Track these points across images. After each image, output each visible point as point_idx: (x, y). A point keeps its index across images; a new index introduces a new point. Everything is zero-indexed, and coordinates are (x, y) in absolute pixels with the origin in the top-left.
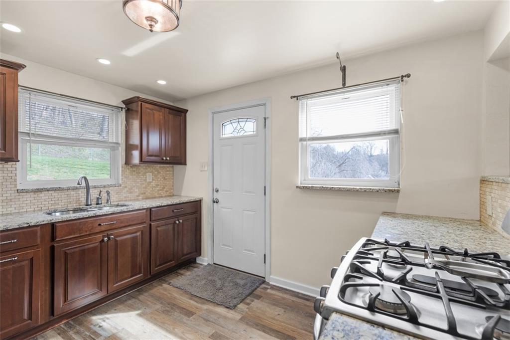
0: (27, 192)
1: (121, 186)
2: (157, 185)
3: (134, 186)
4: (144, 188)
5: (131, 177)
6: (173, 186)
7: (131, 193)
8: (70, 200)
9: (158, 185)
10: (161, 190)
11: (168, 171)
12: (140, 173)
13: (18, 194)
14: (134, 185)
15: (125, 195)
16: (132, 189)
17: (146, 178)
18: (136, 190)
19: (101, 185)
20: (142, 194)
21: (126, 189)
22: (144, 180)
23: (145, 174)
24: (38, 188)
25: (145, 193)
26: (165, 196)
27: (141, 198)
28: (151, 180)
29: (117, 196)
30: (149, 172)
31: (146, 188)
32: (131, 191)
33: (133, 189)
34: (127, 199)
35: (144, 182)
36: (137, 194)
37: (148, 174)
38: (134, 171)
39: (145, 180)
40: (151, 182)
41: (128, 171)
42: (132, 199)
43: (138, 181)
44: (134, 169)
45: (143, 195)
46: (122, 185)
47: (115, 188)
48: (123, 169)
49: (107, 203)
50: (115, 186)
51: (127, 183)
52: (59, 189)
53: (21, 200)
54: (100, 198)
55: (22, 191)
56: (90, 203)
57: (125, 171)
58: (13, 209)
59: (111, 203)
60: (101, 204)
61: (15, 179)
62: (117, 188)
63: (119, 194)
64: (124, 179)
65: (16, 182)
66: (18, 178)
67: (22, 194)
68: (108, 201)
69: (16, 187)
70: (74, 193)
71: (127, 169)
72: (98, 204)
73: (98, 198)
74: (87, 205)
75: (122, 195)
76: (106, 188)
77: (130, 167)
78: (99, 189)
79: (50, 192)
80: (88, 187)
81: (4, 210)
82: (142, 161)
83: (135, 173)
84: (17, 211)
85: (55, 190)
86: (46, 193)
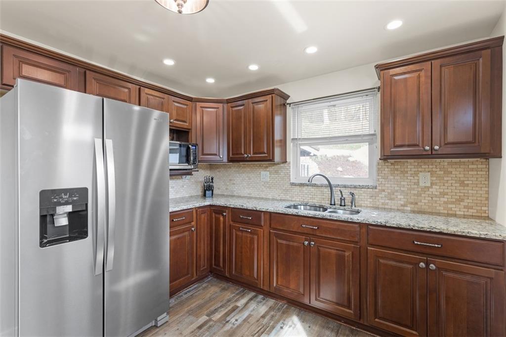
0: (295, 185)
1: (376, 188)
2: (443, 194)
3: (397, 191)
4: (414, 195)
5: (392, 177)
6: (487, 199)
7: (391, 199)
9: (447, 194)
10: (452, 203)
11: (472, 170)
12: (407, 172)
13: (290, 186)
14: (396, 188)
15: (383, 201)
16: (393, 194)
17: (418, 180)
18: (399, 197)
19: (351, 185)
20: (412, 203)
21: (383, 193)
22: (415, 184)
23: (416, 174)
24: (301, 182)
25: (416, 204)
26: (464, 217)
27: (409, 209)
28: (428, 184)
29: (371, 200)
30: (425, 171)
31: (419, 195)
32: (393, 197)
33: (395, 194)
34: (386, 207)
35: (416, 186)
36: (402, 203)
37: (421, 175)
38: (397, 170)
39: (417, 183)
40: (428, 188)
41: (386, 169)
42: (393, 207)
43: (402, 183)
44: (396, 167)
45: (413, 206)
46: (378, 188)
47: (368, 190)
48: (380, 167)
49: (352, 206)
50: (368, 187)
51: (386, 185)
52: (315, 185)
53: (293, 191)
54: (342, 199)
55: (293, 184)
56: (333, 203)
57: (382, 169)
58: (288, 197)
59: (355, 206)
60: (345, 206)
61: (290, 175)
62: (371, 190)
63: (373, 198)
64: (380, 180)
65: (290, 177)
66: (291, 174)
67: (293, 186)
68: (352, 204)
69: (290, 181)
70: (327, 191)
71: (385, 167)
72: (341, 205)
73: (341, 199)
74: (331, 205)
75: (378, 200)
76: (357, 189)
77: (390, 164)
78: (350, 189)
79: (309, 187)
80: (330, 185)
81: (285, 197)
82: (385, 156)
83: (398, 172)
84: (291, 199)
85: (312, 186)
86: (307, 187)
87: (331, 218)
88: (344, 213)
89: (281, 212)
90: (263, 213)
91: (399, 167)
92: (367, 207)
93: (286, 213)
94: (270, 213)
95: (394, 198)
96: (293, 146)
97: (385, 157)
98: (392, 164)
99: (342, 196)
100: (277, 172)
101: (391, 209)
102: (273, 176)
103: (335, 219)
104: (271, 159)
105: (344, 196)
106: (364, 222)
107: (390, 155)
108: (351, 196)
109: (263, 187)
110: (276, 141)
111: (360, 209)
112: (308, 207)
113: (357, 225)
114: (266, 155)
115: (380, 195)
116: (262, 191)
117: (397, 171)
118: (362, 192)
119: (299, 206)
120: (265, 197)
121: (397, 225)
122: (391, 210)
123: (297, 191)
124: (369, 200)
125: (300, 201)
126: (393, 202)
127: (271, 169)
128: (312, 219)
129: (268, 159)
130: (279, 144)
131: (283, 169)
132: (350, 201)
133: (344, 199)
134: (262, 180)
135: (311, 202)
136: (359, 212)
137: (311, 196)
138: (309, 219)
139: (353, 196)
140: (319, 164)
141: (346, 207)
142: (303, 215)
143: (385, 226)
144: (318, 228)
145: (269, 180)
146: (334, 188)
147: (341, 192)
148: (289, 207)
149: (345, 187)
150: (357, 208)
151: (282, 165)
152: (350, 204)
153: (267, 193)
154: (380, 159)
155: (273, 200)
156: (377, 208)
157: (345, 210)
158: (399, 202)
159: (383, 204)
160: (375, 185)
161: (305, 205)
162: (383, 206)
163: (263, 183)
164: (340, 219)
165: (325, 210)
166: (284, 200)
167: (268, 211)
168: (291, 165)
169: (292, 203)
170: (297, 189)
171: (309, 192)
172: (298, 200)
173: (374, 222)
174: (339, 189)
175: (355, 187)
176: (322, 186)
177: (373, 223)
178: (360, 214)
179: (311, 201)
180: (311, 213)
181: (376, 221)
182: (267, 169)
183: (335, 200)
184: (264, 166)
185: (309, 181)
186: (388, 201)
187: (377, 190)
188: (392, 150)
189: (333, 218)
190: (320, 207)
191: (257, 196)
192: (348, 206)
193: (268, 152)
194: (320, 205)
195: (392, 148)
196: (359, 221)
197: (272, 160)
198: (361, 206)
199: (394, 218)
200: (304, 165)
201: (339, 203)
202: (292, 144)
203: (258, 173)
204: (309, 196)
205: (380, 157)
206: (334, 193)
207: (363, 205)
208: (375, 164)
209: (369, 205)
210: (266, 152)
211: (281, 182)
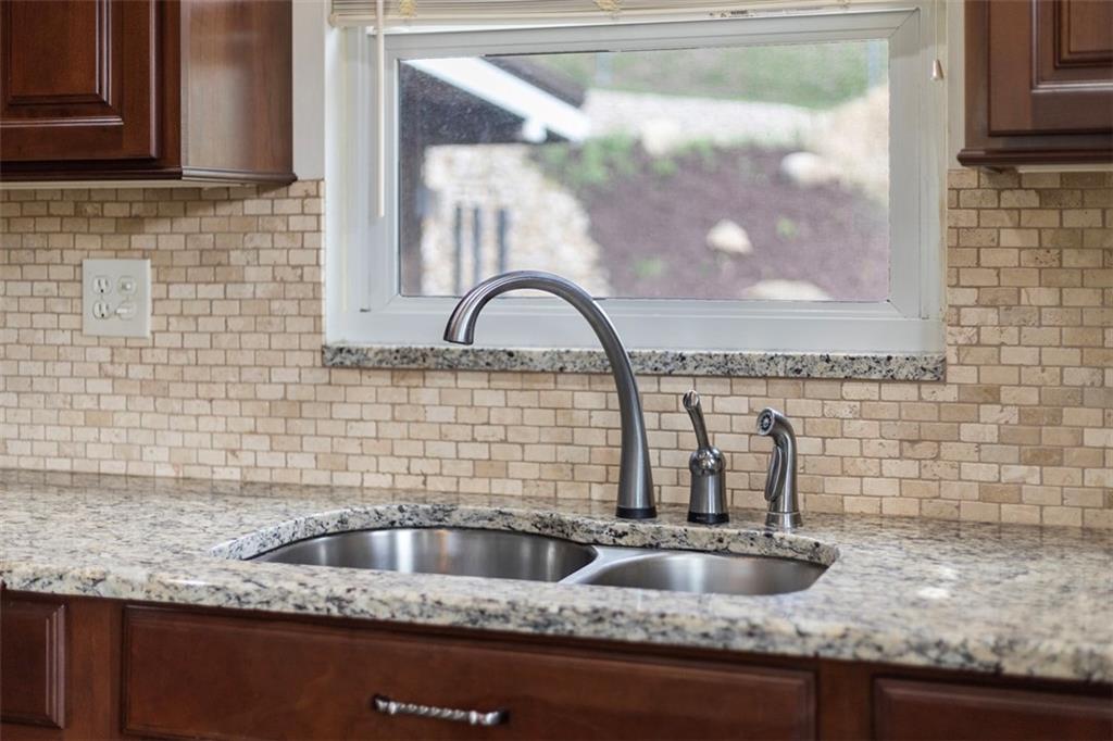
0: (358, 367)
1: (939, 377)
3: (1078, 397)
5: (1046, 297)
7: (1042, 457)
8: (566, 453)
13: (322, 376)
15: (986, 473)
16: (1056, 420)
18: (1093, 438)
21: (989, 412)
29: (910, 468)
32: (1052, 437)
33: (1071, 415)
34: (1010, 513)
38: (1078, 239)
41: (1010, 237)
42: (1055, 518)
44: (1073, 219)
46: (954, 374)
47: (891, 392)
48: (967, 218)
49: (772, 520)
50: (883, 371)
51: (1008, 355)
52: (505, 365)
53: (341, 411)
54: (705, 470)
55: (340, 359)
56: (639, 503)
57: (984, 237)
58: (308, 462)
59: (797, 521)
60: (722, 518)
61: (317, 285)
62: (910, 391)
63: (925, 449)
64: (971, 316)
65: (317, 298)
66: (327, 276)
67: (338, 375)
68: (774, 501)
69: (318, 331)
70: (595, 404)
71: (1005, 218)
72: (695, 517)
73: (695, 463)
74: (624, 513)
75: (957, 465)
76: (810, 386)
77: (1034, 200)
78: (759, 388)
79: (466, 381)
80: (617, 366)
81: (278, 460)
82: (993, 134)
83: (1088, 259)
84: (322, 478)
85: (489, 370)
86: (445, 380)
87: (607, 631)
88: (713, 585)
89: (209, 601)
90: (59, 615)
91: (1092, 217)
92: (883, 520)
93: (253, 604)
94: (123, 610)
95: (1060, 451)
96: (347, 52)
97: (999, 144)
98: (1047, 197)
99: (704, 444)
100: (214, 263)
101: (1042, 529)
102: (187, 291)
103: (636, 636)
104: (153, 152)
105: (720, 443)
106: (847, 655)
107: (1028, 127)
108: (769, 444)
109: (104, 386)
110: (200, 15)
111: (827, 538)
112: (450, 541)
113: (794, 682)
114: (115, 121)
115: (967, 431)
116: (97, 419)
117: (1081, 246)
118: (844, 410)
119: (380, 538)
120: (119, 467)
121: (1077, 659)
122: (1037, 538)
123: (367, 412)
124: (891, 467)
125: (393, 492)
126: (1054, 475)
127: (168, 236)
128: (458, 650)
129: (128, 150)
130: (219, 38)
131: (265, 241)
132: (762, 480)
133: (719, 471)
134: (93, 326)
135: (480, 496)
136: (824, 568)
137: (481, 451)
138: (435, 647)
139: (779, 442)
140: (594, 200)
141: (729, 530)
142: (383, 614)
143: (995, 679)
144: (504, 719)
145: (149, 324)
146: (644, 386)
147: (696, 414)
148: (294, 552)
149: (728, 370)
150: (806, 538)
151: (253, 206)
152: (761, 502)
153: (141, 437)
154: (964, 160)
155: (184, 487)
156: (944, 528)
157: (726, 552)
158: (1092, 475)
159: (987, 493)
160: (933, 351)
161: (430, 522)
162: (989, 512)
163: (104, 354)
164: (676, 639)
165: (577, 555)
166: (269, 487)
167: (103, 591)
168: (329, 204)
169: (327, 514)
170: (370, 395)
171: (466, 415)
172: (386, 481)
173: (921, 649)
174: (685, 387)
175: (799, 373)
176: (558, 369)
177: (914, 659)
178: (819, 588)
179: (480, 486)
180: (451, 600)
181: (930, 636)
182: (138, 241)
183: (658, 476)
184: (112, 210)
185: (449, 335)
186: (1023, 469)
187: (948, 393)
188: (1044, 88)
189: (618, 635)
190: (539, 538)
191: (52, 464)
192: (749, 515)
193: (129, 98)
194: (542, 522)
195: (1042, 79)
196: (809, 648)
197: (161, 161)
198: (836, 517)
199: (1056, 605)
200: (476, 212)
201: (685, 496)
202: (332, 39)
203: (66, 272)
204: (468, 450)
205: (961, 144)
206: (650, 420)
207: (851, 505)
208: (935, 195)
209: (890, 508)
210: (107, 95)
211: (250, 340)
